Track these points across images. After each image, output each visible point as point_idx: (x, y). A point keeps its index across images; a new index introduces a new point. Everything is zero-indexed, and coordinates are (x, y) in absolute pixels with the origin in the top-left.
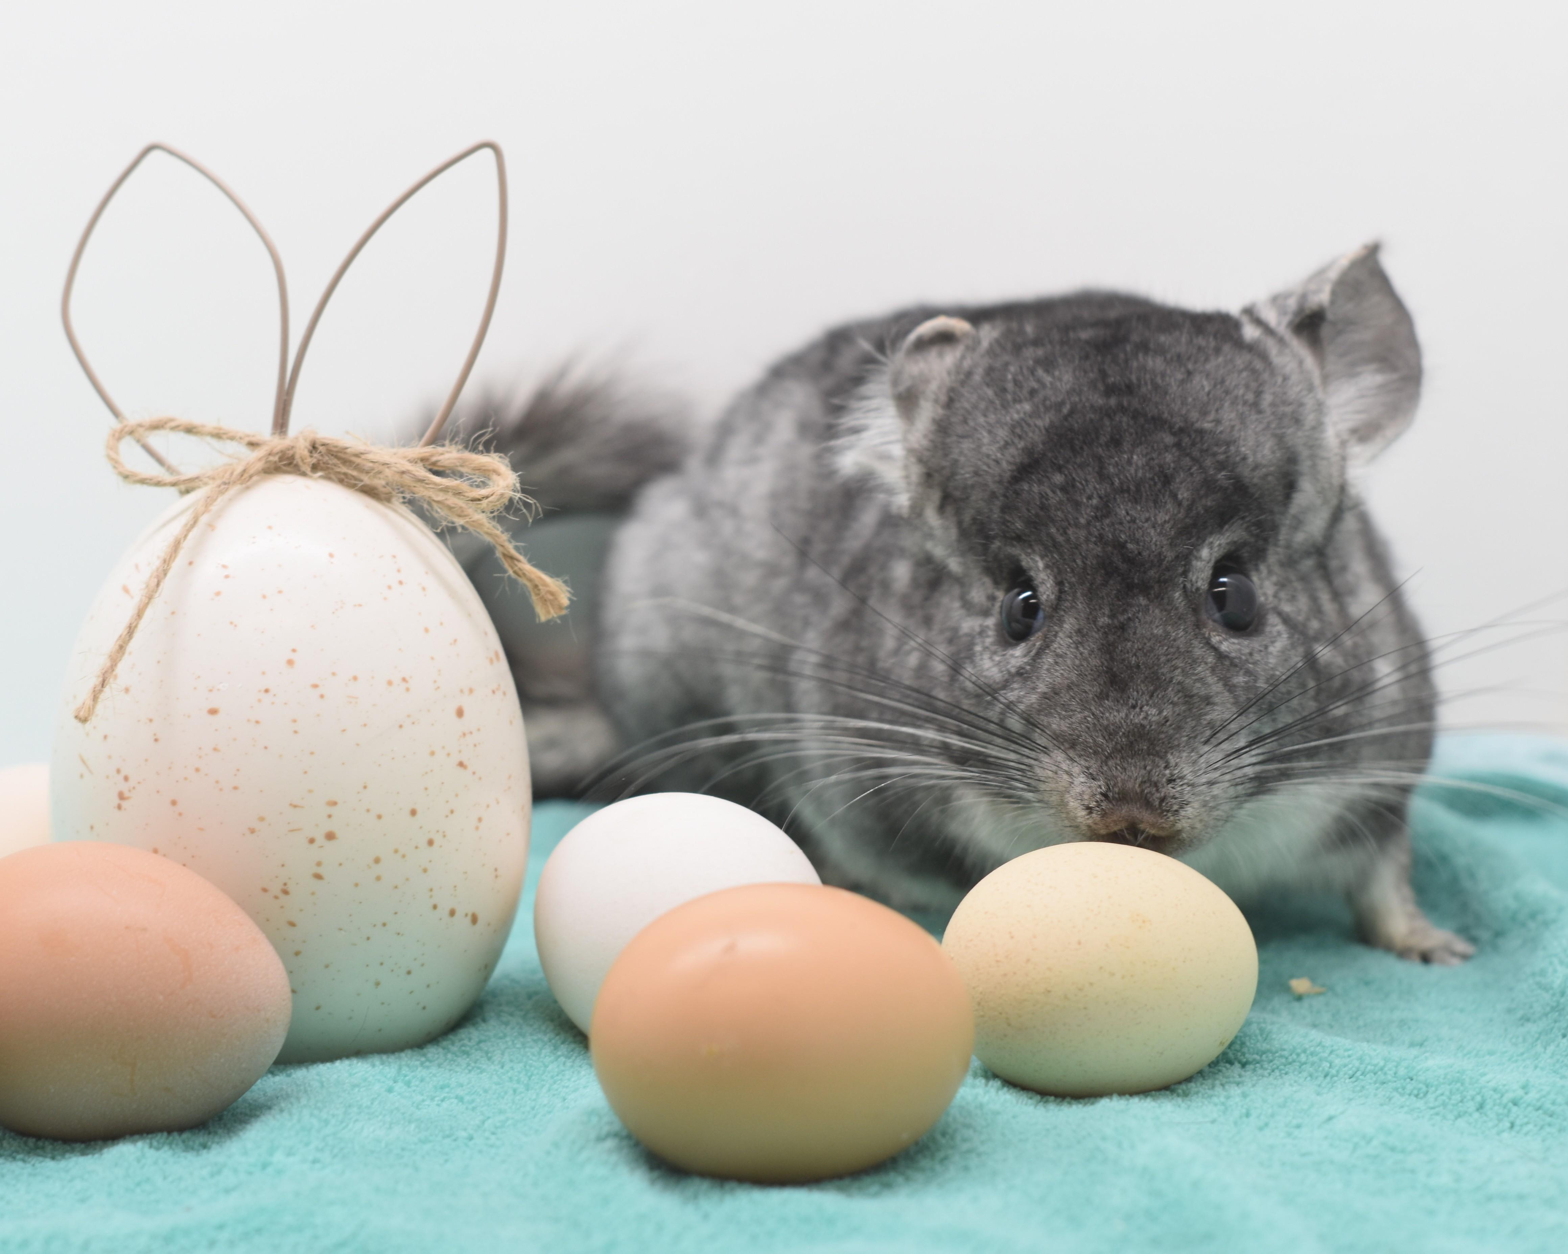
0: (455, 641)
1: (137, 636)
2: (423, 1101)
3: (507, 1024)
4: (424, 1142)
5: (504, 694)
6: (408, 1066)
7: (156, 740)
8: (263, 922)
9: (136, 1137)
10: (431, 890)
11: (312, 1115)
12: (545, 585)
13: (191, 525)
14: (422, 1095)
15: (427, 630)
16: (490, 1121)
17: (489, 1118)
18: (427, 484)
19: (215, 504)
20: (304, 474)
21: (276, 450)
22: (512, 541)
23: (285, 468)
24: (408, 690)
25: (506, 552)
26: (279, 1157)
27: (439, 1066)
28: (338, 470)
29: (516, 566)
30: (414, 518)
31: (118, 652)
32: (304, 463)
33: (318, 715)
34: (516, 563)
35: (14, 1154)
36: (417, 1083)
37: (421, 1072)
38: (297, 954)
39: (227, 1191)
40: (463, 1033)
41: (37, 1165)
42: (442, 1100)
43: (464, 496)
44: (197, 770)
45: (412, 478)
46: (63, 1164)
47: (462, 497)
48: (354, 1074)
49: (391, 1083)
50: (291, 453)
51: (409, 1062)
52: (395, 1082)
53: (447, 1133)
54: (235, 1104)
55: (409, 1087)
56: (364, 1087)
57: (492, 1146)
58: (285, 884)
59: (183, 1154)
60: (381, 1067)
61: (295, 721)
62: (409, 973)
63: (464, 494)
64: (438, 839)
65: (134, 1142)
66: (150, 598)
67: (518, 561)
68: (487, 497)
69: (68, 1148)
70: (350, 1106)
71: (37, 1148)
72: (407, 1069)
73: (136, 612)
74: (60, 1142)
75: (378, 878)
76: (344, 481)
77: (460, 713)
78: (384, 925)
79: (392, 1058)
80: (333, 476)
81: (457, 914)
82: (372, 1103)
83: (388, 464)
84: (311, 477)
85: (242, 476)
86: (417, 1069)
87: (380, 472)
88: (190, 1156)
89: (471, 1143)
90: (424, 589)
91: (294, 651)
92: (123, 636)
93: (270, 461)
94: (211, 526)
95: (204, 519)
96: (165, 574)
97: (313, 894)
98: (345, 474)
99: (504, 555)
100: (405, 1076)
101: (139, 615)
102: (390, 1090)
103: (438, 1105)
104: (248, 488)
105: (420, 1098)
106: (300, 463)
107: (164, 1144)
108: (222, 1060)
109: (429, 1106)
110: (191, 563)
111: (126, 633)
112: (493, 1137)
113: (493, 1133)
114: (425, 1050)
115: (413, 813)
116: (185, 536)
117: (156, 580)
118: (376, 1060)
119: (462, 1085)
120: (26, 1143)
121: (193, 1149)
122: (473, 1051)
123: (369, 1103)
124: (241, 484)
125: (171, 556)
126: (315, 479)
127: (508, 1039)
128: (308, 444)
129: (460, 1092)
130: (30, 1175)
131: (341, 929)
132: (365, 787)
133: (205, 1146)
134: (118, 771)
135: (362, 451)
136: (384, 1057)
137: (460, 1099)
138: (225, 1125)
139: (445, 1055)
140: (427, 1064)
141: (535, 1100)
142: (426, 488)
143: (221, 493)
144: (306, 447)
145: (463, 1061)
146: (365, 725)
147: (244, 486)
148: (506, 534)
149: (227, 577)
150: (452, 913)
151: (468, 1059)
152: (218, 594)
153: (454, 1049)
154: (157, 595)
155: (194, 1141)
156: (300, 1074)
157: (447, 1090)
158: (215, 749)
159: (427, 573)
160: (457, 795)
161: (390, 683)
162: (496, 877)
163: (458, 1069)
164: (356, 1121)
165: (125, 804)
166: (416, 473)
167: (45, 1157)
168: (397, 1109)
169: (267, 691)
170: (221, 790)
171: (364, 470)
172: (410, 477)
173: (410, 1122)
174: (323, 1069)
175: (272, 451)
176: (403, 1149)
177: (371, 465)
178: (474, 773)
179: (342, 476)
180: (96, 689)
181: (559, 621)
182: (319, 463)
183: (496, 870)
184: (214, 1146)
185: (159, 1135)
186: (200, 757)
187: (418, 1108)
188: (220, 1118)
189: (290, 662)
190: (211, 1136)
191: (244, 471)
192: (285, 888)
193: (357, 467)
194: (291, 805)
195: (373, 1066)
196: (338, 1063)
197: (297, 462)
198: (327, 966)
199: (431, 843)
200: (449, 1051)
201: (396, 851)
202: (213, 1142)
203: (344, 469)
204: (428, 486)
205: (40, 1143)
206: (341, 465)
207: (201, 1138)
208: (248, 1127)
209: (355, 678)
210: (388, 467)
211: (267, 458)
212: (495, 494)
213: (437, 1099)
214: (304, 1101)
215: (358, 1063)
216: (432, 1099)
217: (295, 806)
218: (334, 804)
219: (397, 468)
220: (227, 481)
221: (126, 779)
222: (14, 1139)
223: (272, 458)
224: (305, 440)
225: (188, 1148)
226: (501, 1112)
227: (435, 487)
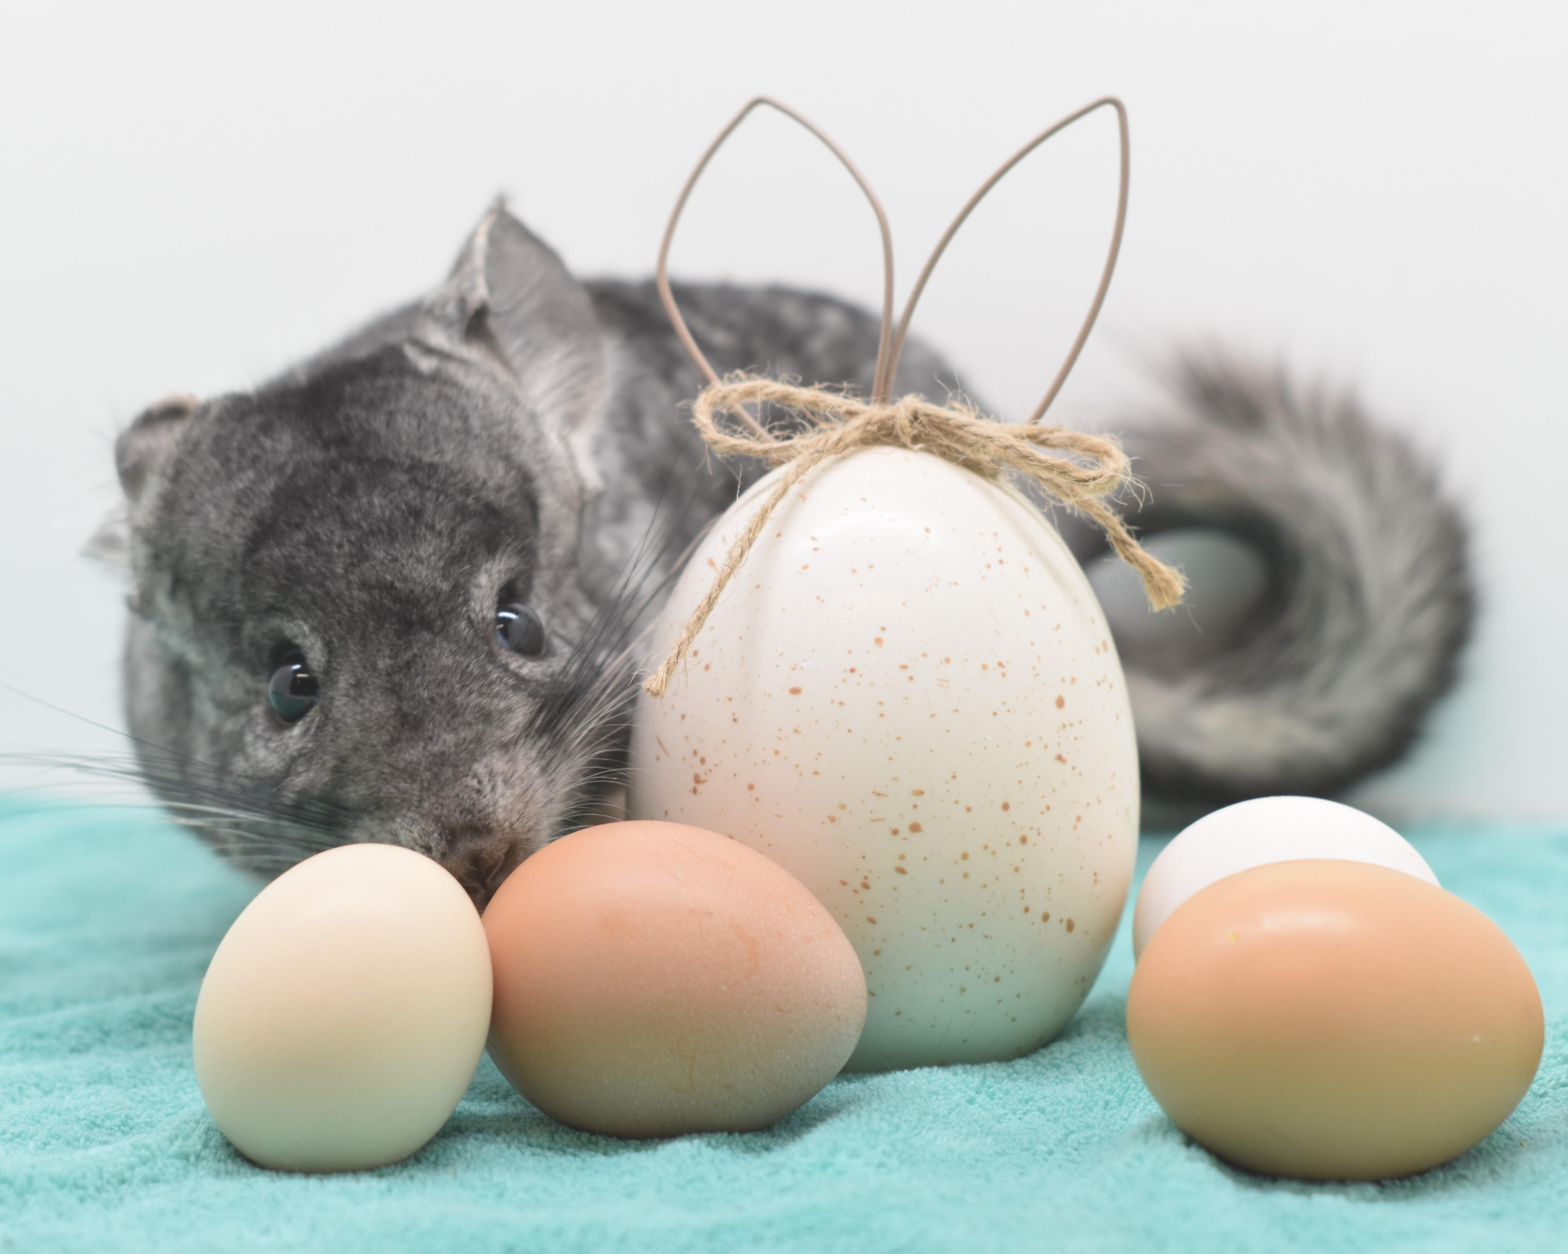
0: (1058, 626)
1: (717, 608)
2: (1006, 1114)
3: (1104, 1038)
4: (999, 1154)
5: (1111, 686)
6: (994, 1077)
7: (735, 720)
8: (842, 917)
9: (694, 1135)
10: (1023, 891)
11: (882, 1119)
12: (1159, 571)
13: (780, 493)
14: (1005, 1108)
15: (1027, 613)
16: (1074, 1136)
17: (1072, 1132)
18: (1032, 461)
19: (807, 473)
20: (904, 446)
21: (874, 419)
22: (1125, 524)
23: (884, 439)
24: (1004, 675)
25: (1117, 536)
26: (842, 1158)
27: (1027, 1079)
28: (940, 441)
29: (1128, 550)
30: (1021, 497)
31: (696, 623)
32: (904, 433)
33: (906, 698)
34: (1128, 547)
35: (565, 1148)
36: (1001, 1096)
37: (1008, 1085)
38: (877, 953)
39: (782, 1191)
40: (1055, 1048)
41: (588, 1159)
42: (1025, 1114)
43: (1070, 476)
44: (777, 753)
45: (1016, 453)
46: (614, 1159)
47: (1067, 477)
48: (934, 1081)
49: (973, 1094)
50: (891, 423)
51: (995, 1073)
52: (978, 1092)
53: (1026, 1146)
54: (803, 1108)
55: (992, 1099)
56: (943, 1095)
57: (1073, 1162)
58: (866, 878)
59: (742, 1155)
60: (964, 1076)
61: (881, 703)
62: (997, 980)
63: (1069, 474)
64: (1032, 837)
65: (691, 1140)
66: (733, 568)
67: (1131, 545)
68: (1094, 479)
69: (622, 1143)
70: (925, 1114)
71: (590, 1142)
72: (992, 1080)
73: (717, 582)
74: (614, 1138)
75: (966, 876)
76: (947, 454)
77: (1060, 703)
78: (971, 926)
79: (976, 1068)
80: (934, 449)
81: (1051, 919)
82: (949, 1113)
83: (991, 438)
84: (910, 449)
85: (837, 444)
86: (1003, 1081)
87: (984, 447)
88: (749, 1157)
89: (1050, 1158)
90: (1026, 570)
91: (883, 629)
92: (702, 607)
93: (868, 431)
94: (802, 497)
95: (794, 489)
96: (750, 545)
97: (895, 889)
98: (948, 447)
99: (1116, 539)
100: (990, 1087)
101: (721, 586)
102: (971, 1101)
103: (1020, 1119)
104: (844, 459)
105: (1002, 1111)
106: (900, 434)
107: (722, 1144)
108: (788, 1058)
109: (1010, 1119)
110: (779, 535)
111: (705, 603)
112: (1075, 1153)
113: (1076, 1149)
114: (1013, 1062)
115: (1006, 807)
116: (774, 505)
117: (740, 550)
118: (959, 1069)
119: (1045, 1097)
120: (579, 1139)
121: (754, 1150)
122: (1064, 1064)
123: (946, 1112)
124: (836, 453)
125: (757, 526)
126: (916, 451)
127: (1103, 1051)
128: (909, 414)
129: (1042, 1104)
130: (578, 1168)
131: (924, 929)
132: (954, 777)
133: (767, 1149)
134: (695, 753)
135: (965, 423)
136: (968, 1067)
137: (1042, 1110)
138: (791, 1129)
139: (1035, 1068)
140: (1015, 1075)
141: (1126, 1119)
142: (1030, 465)
143: (815, 461)
144: (907, 417)
145: (1052, 1074)
146: (956, 711)
147: (839, 456)
148: (1117, 516)
149: (816, 549)
150: (1046, 918)
151: (1057, 1073)
152: (806, 567)
153: (1045, 1061)
154: (741, 565)
155: (755, 1143)
156: (877, 1081)
157: (1031, 1103)
158: (796, 731)
159: (1030, 553)
160: (1054, 791)
161: (985, 667)
162: (1096, 881)
163: (1045, 1082)
164: (931, 1128)
165: (700, 788)
166: (1021, 449)
167: (596, 1152)
168: (976, 1121)
169: (852, 671)
170: (801, 774)
171: (967, 443)
172: (1014, 452)
173: (988, 1134)
174: (902, 1076)
175: (870, 420)
176: (977, 1160)
177: (974, 438)
178: (1074, 768)
179: (945, 449)
180: (670, 661)
181: (1173, 611)
182: (920, 435)
183: (1095, 874)
184: (776, 1148)
185: (719, 1135)
186: (780, 739)
187: (998, 1122)
188: (788, 1122)
189: (879, 641)
190: (775, 1139)
191: (840, 440)
192: (865, 881)
193: (960, 440)
194: (874, 792)
195: (955, 1074)
196: (917, 1071)
197: (897, 433)
198: (908, 968)
199: (1024, 840)
200: (1038, 1064)
201: (986, 847)
202: (776, 1144)
203: (946, 442)
204: (1031, 463)
205: (594, 1139)
206: (943, 438)
207: (764, 1140)
208: (813, 1129)
209: (947, 660)
210: (991, 441)
211: (865, 427)
212: (1103, 476)
213: (1019, 1112)
214: (875, 1105)
215: (938, 1071)
216: (1015, 1113)
217: (879, 794)
218: (921, 793)
219: (1000, 442)
220: (821, 450)
221: (703, 761)
222: (567, 1134)
223: (869, 428)
224: (906, 410)
225: (748, 1149)
226: (1088, 1126)
227: (1039, 464)
